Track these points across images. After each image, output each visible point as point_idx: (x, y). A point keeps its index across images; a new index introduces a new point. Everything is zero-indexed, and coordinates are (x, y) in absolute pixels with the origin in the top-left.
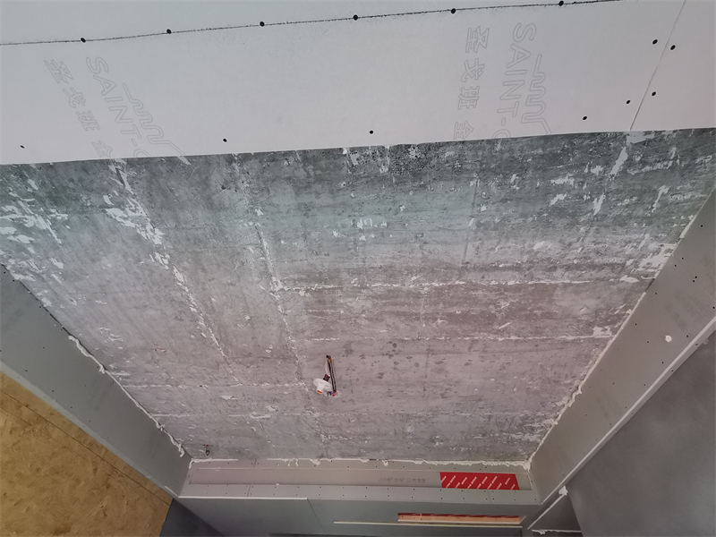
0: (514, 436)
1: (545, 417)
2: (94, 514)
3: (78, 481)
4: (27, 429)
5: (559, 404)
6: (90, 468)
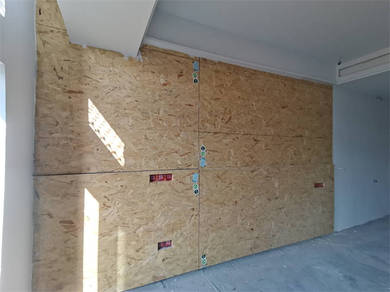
2: (294, 100)
3: (280, 91)
4: (251, 79)
6: (282, 85)
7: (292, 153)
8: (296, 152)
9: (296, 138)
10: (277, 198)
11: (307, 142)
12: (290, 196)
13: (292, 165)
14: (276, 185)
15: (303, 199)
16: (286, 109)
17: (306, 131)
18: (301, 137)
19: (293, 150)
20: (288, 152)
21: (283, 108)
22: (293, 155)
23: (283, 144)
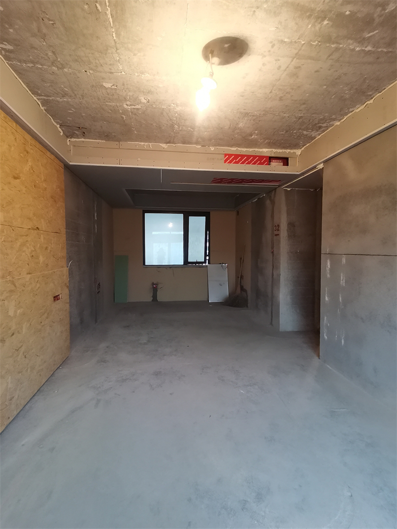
0: (305, 132)
1: (334, 119)
2: (28, 169)
5: (351, 110)
6: (12, 137)
7: (29, 255)
8: (33, 254)
9: (32, 231)
10: (13, 334)
11: (44, 238)
12: (28, 325)
13: (30, 274)
14: (11, 313)
15: (43, 324)
16: (18, 180)
17: (42, 220)
18: (38, 231)
19: (30, 250)
20: (24, 254)
21: (15, 178)
22: (30, 258)
23: (16, 239)
